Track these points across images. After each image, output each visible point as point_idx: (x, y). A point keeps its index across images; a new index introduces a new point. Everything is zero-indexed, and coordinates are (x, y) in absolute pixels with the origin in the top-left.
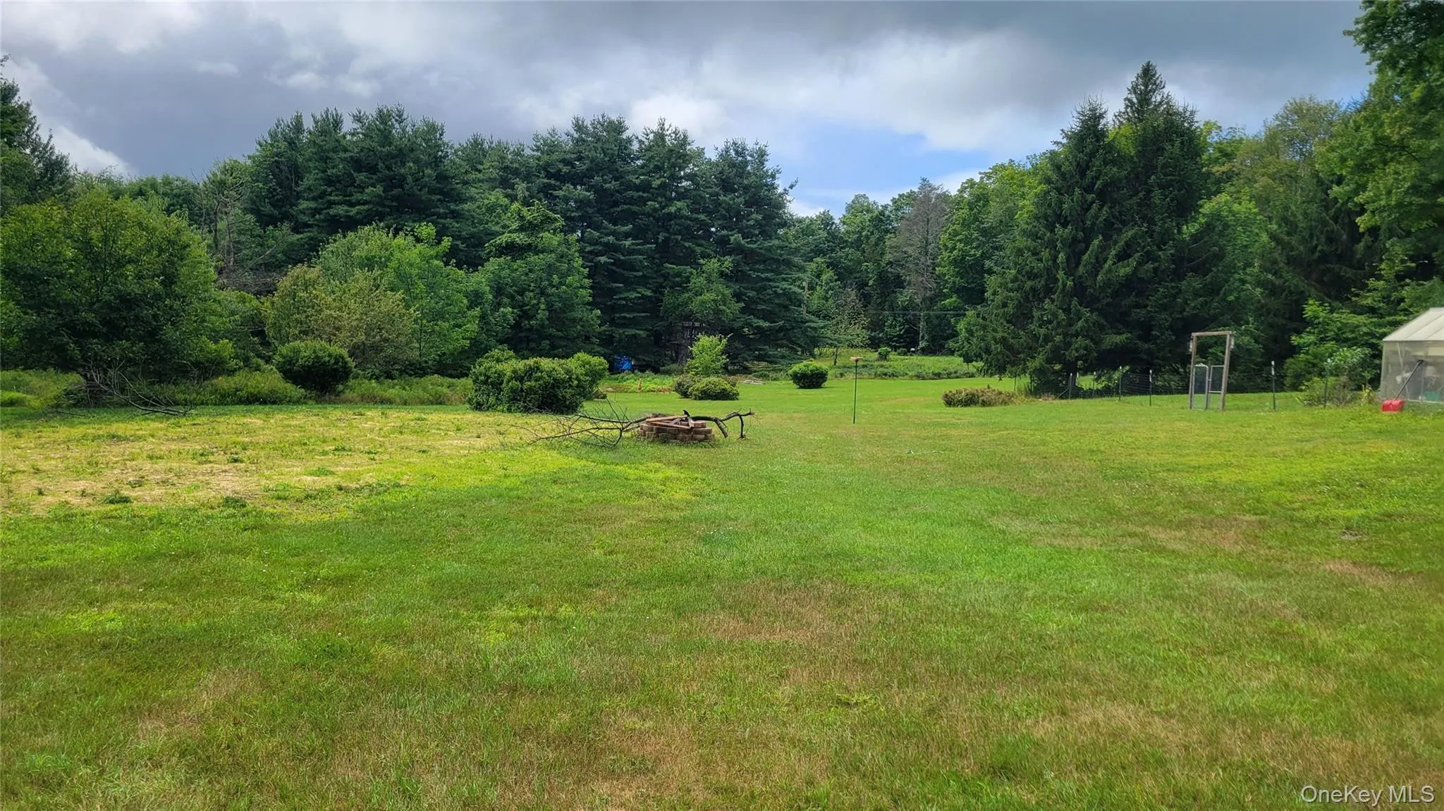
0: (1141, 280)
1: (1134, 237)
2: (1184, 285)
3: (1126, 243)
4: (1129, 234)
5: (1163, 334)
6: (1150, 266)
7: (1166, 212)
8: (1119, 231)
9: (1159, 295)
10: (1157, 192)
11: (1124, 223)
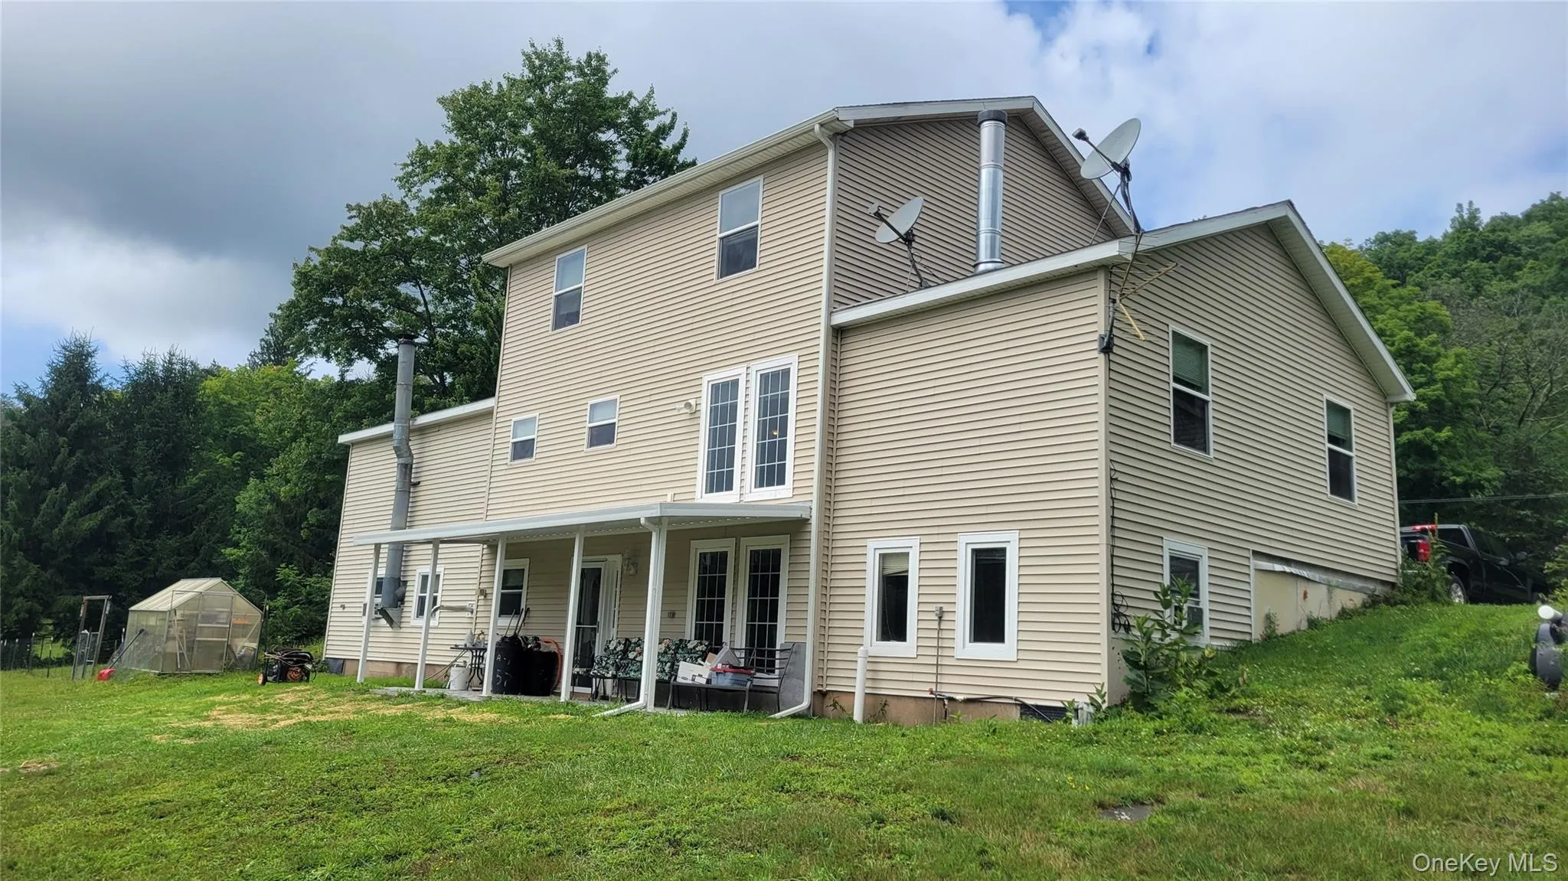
0: (110, 535)
1: (108, 488)
2: (157, 543)
3: (98, 494)
4: (102, 483)
5: (130, 596)
6: (121, 520)
7: (149, 463)
8: (94, 480)
9: (129, 552)
10: (141, 443)
11: (101, 472)
